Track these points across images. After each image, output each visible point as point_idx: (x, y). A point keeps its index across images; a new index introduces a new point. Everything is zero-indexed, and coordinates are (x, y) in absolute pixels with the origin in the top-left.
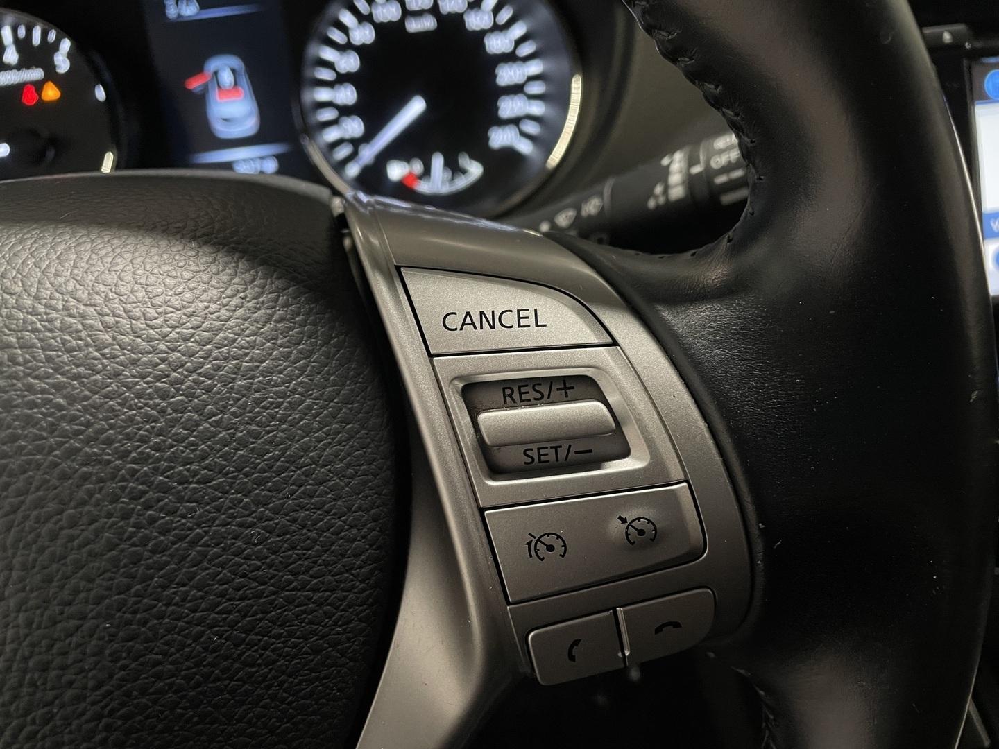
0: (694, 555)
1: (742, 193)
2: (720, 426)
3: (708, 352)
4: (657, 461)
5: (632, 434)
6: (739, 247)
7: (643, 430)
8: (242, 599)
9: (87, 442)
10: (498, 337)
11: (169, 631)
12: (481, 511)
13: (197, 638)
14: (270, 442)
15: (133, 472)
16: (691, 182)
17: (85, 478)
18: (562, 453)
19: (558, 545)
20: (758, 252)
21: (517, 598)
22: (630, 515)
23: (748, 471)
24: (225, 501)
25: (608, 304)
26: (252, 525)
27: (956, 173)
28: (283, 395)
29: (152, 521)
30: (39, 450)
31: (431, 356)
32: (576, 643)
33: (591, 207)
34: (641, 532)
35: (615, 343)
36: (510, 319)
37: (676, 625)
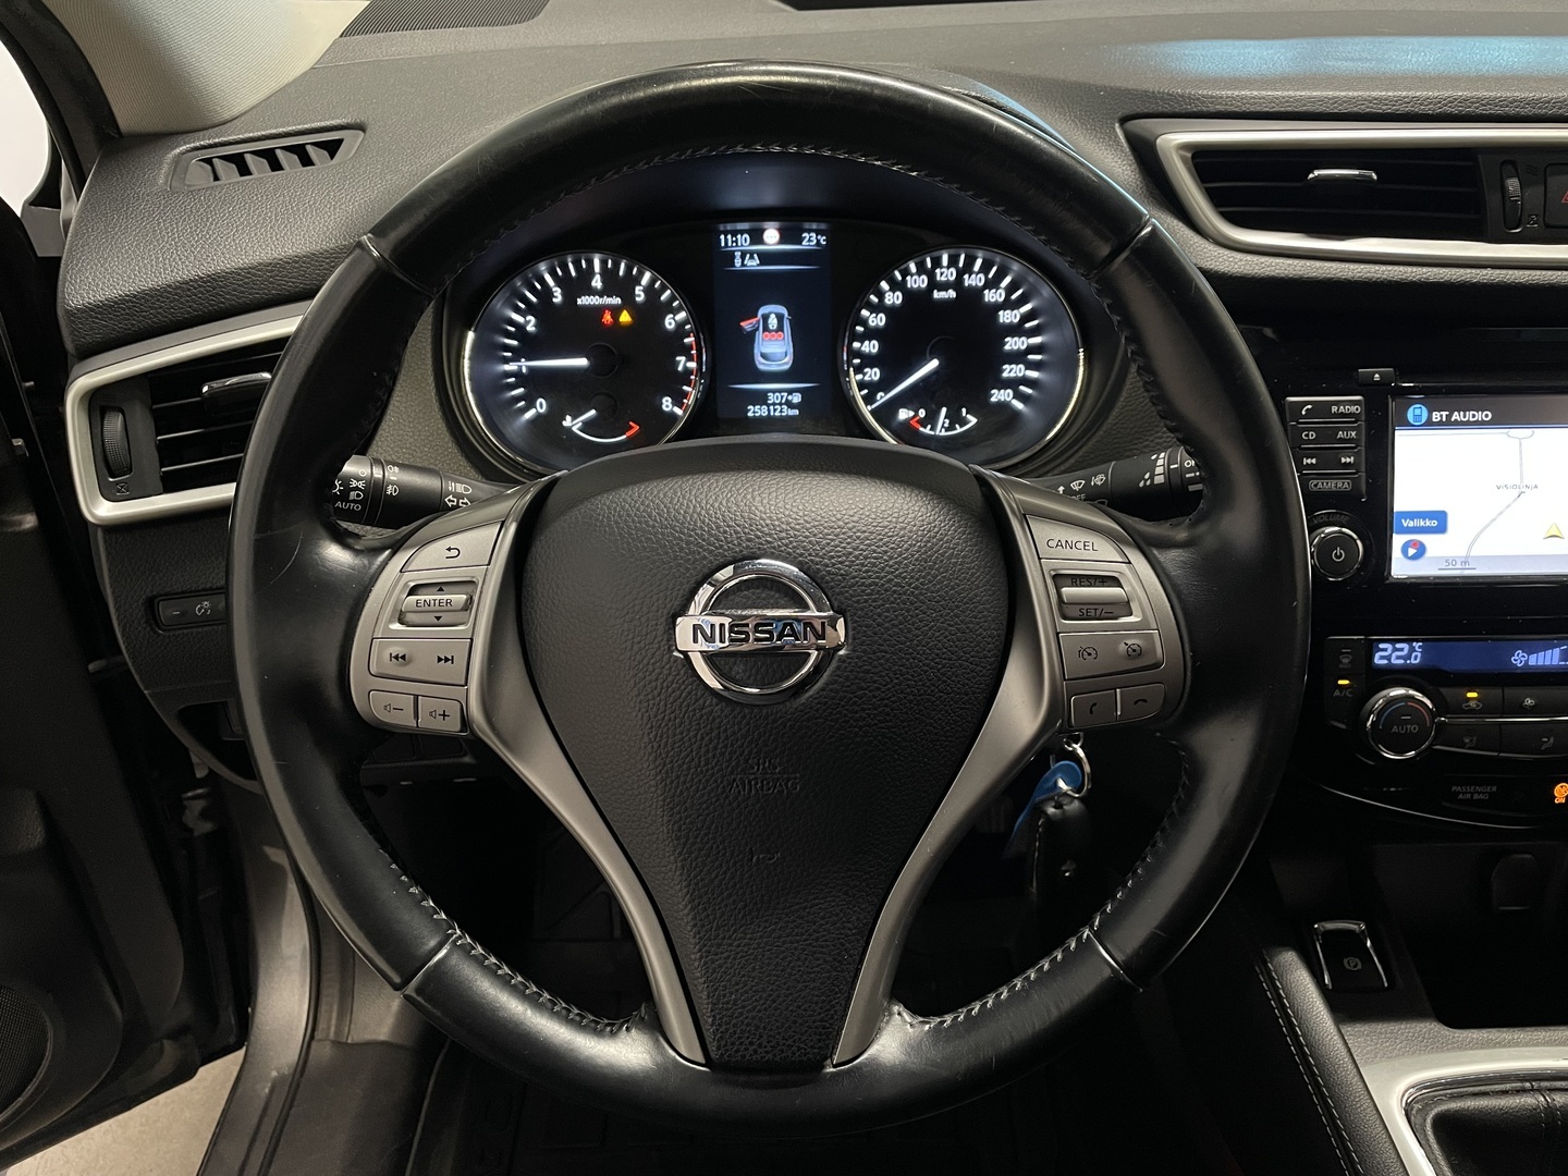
0: (1157, 665)
1: (1199, 487)
2: (1177, 606)
3: (1174, 572)
4: (1145, 619)
5: (1134, 606)
6: (1193, 525)
7: (1141, 604)
8: (945, 659)
9: (896, 577)
10: (1074, 553)
11: (916, 666)
12: (1058, 634)
13: (925, 672)
14: (963, 589)
15: (913, 593)
16: (1168, 473)
17: (895, 592)
18: (1098, 612)
19: (1093, 653)
20: (1202, 528)
21: (1071, 677)
22: (1129, 642)
23: (1189, 627)
24: (944, 612)
25: (1127, 544)
26: (952, 626)
27: (1295, 501)
28: (969, 569)
29: (917, 615)
30: (877, 577)
31: (1039, 559)
32: (1095, 704)
33: (1098, 480)
34: (1134, 651)
35: (1130, 563)
36: (1080, 545)
37: (1145, 701)
